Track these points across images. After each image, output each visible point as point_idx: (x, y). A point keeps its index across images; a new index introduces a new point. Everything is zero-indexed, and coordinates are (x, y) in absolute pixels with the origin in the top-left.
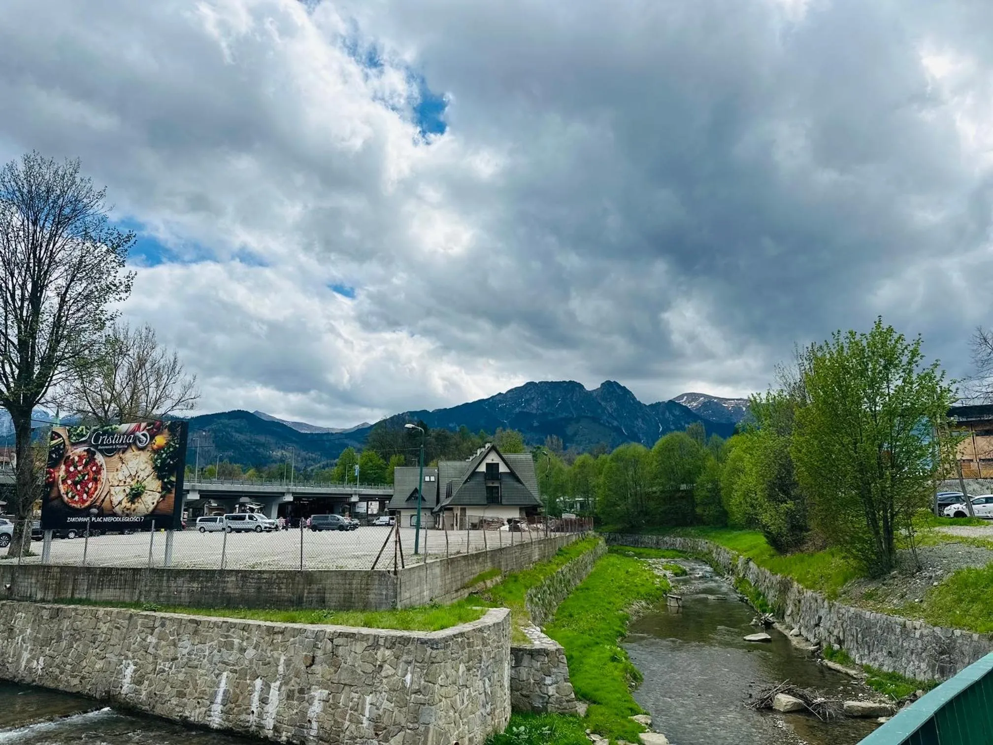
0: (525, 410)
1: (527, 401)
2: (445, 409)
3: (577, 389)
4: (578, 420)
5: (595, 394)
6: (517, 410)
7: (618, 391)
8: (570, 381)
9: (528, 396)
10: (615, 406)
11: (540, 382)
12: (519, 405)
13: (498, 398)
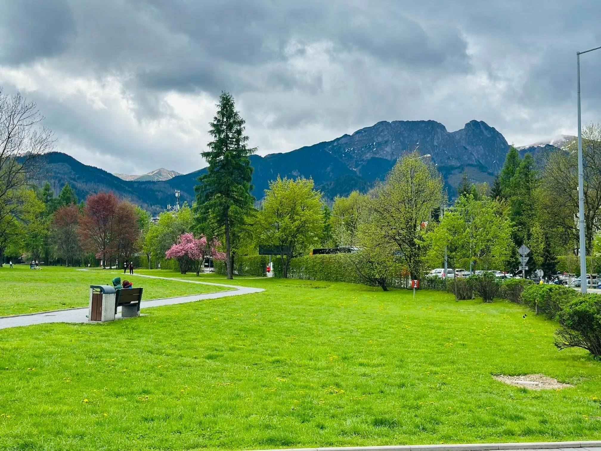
0: (377, 156)
1: (379, 144)
2: (280, 154)
3: (439, 130)
4: (461, 168)
5: (457, 137)
6: (369, 156)
7: (486, 133)
8: (429, 121)
9: (380, 139)
10: (482, 152)
11: (393, 122)
12: (370, 149)
13: (344, 141)
